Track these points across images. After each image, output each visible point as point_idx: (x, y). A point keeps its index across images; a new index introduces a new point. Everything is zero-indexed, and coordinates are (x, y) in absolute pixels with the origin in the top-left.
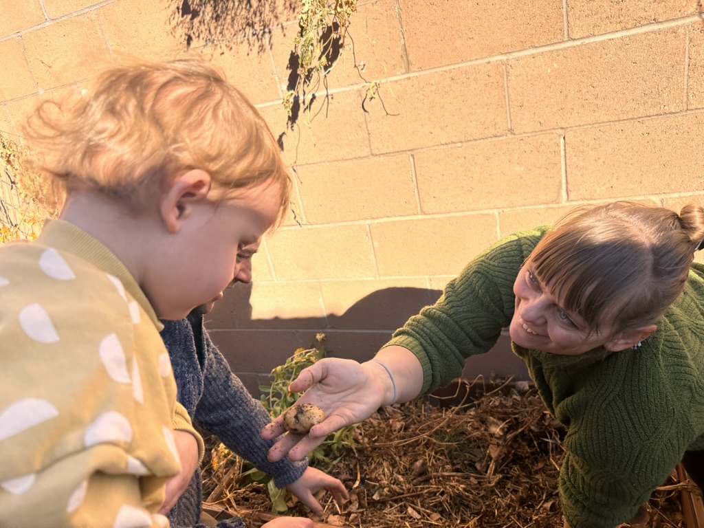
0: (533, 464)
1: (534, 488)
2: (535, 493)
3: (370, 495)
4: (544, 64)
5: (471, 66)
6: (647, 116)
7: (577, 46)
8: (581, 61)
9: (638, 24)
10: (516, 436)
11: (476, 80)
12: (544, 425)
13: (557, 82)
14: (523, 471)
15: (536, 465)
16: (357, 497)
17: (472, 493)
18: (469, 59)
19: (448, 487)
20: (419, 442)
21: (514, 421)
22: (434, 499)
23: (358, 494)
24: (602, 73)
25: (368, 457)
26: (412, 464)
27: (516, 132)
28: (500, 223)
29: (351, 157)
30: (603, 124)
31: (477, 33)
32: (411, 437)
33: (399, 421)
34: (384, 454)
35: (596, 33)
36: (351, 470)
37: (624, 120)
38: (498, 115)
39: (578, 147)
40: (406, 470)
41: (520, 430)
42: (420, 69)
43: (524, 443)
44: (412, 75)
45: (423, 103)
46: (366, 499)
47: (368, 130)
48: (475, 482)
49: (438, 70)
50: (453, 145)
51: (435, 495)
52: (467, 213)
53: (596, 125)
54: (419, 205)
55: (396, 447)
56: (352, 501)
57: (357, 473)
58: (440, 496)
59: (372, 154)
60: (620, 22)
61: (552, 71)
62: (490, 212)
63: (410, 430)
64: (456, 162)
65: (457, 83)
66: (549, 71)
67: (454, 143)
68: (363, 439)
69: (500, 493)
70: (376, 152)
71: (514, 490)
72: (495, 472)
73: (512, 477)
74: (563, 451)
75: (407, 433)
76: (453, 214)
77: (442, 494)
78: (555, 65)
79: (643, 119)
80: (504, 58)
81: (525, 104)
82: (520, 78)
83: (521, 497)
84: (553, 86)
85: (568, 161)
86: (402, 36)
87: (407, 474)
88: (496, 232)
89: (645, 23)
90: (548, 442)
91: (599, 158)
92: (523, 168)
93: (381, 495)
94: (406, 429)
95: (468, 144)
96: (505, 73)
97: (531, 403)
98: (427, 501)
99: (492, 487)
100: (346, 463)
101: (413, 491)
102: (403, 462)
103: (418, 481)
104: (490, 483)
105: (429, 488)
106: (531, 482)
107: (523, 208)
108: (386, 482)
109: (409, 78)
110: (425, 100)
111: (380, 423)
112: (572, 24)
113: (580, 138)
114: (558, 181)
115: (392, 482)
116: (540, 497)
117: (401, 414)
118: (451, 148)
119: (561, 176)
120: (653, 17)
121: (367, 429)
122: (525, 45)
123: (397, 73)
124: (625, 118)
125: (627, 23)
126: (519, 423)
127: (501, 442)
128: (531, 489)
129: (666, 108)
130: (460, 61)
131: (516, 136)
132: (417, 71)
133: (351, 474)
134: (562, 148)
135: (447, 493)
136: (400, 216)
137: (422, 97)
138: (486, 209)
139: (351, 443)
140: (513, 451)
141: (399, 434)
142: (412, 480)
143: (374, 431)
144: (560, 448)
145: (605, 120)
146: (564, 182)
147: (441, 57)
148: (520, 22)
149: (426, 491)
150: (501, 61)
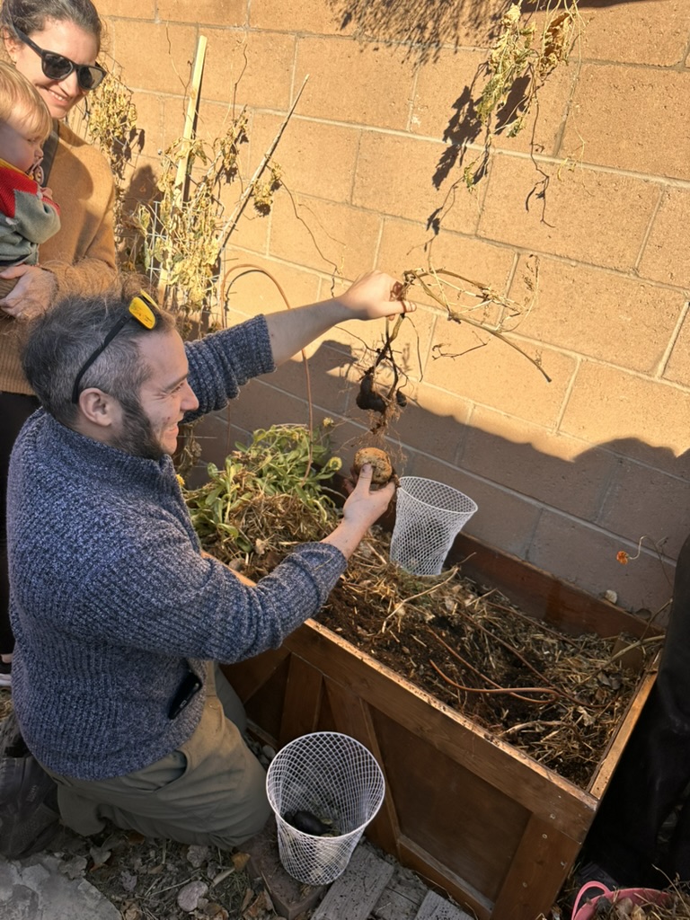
5: (626, 177)
11: (624, 197)
18: (627, 168)
27: (641, 275)
28: (578, 373)
29: (452, 228)
31: (650, 141)
38: (630, 247)
44: (557, 161)
47: (483, 205)
49: (588, 167)
50: (567, 261)
54: (500, 316)
59: (476, 235)
62: (573, 355)
64: (561, 282)
67: (570, 259)
70: (481, 233)
80: (665, 182)
81: (665, 246)
82: (673, 213)
86: (566, 112)
88: (569, 381)
92: (630, 319)
95: (583, 266)
96: (659, 201)
107: (610, 365)
109: (552, 164)
114: (660, 349)
118: (564, 263)
119: (667, 345)
130: (617, 166)
131: (639, 279)
132: (564, 159)
134: (683, 313)
138: (572, 350)
146: (667, 353)
150: (661, 184)
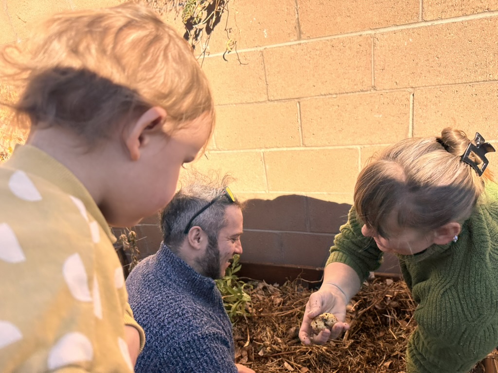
0: (376, 332)
1: (377, 350)
2: (377, 354)
3: (257, 352)
4: (402, 39)
5: (348, 37)
6: (476, 82)
7: (428, 26)
8: (430, 38)
9: (475, 12)
10: (365, 312)
11: (350, 48)
12: (386, 305)
13: (411, 53)
14: (369, 337)
15: (378, 333)
16: (246, 353)
17: (331, 353)
18: (346, 32)
19: (314, 348)
20: (293, 314)
21: (363, 301)
22: (304, 357)
23: (248, 351)
24: (445, 47)
25: (255, 323)
26: (287, 330)
27: (378, 89)
28: (361, 156)
29: (252, 101)
30: (443, 86)
31: (353, 12)
32: (287, 309)
33: (278, 297)
34: (267, 321)
35: (443, 17)
36: (243, 332)
37: (459, 83)
38: (365, 75)
39: (423, 102)
40: (283, 334)
41: (368, 308)
42: (309, 38)
43: (371, 318)
44: (302, 42)
45: (309, 63)
46: (253, 354)
47: (266, 82)
48: (334, 345)
49: (322, 39)
50: (330, 96)
51: (305, 353)
52: (337, 147)
53: (437, 87)
54: (301, 140)
55: (276, 317)
56: (243, 356)
57: (247, 335)
58: (309, 355)
59: (269, 100)
60: (462, 10)
61: (408, 44)
62: (354, 147)
63: (287, 305)
64: (331, 109)
65: (336, 50)
66: (406, 44)
67: (331, 94)
68: (252, 310)
69: (352, 353)
70: (272, 98)
71: (362, 352)
72: (349, 338)
73: (361, 342)
74: (399, 324)
75: (284, 307)
76: (326, 148)
77: (310, 353)
78: (411, 40)
79: (474, 83)
80: (372, 32)
81: (386, 68)
82: (384, 48)
83: (368, 357)
84: (408, 55)
85: (415, 112)
86: (296, 12)
87: (284, 337)
88: (358, 162)
89: (481, 11)
90: (389, 318)
91: (438, 111)
92: (381, 116)
93: (264, 352)
94: (284, 303)
95: (341, 95)
96: (373, 44)
97: (376, 288)
98: (299, 358)
99: (347, 349)
100: (239, 327)
101: (288, 350)
102: (282, 328)
103: (292, 343)
104: (344, 346)
105: (300, 348)
106: (375, 346)
107: (378, 145)
108: (268, 343)
109: (300, 44)
110: (311, 61)
111: (264, 299)
112: (426, 9)
113: (425, 96)
114: (406, 126)
115: (273, 342)
116: (381, 357)
117: (280, 292)
118: (329, 98)
119: (409, 122)
120: (487, 7)
121: (255, 302)
122: (389, 23)
123: (291, 40)
124: (460, 82)
125: (467, 11)
126: (366, 302)
127: (354, 316)
128: (374, 351)
129: (491, 76)
130: (339, 33)
131: (377, 92)
132: (306, 39)
133: (242, 336)
134: (411, 102)
135: (314, 353)
136: (287, 147)
137: (309, 59)
138: (352, 145)
139: (244, 312)
140: (362, 323)
141: (278, 307)
142: (288, 342)
143: (260, 304)
144: (397, 322)
145: (445, 83)
146: (411, 127)
147: (325, 29)
148: (386, 6)
149: (298, 351)
150: (370, 34)
